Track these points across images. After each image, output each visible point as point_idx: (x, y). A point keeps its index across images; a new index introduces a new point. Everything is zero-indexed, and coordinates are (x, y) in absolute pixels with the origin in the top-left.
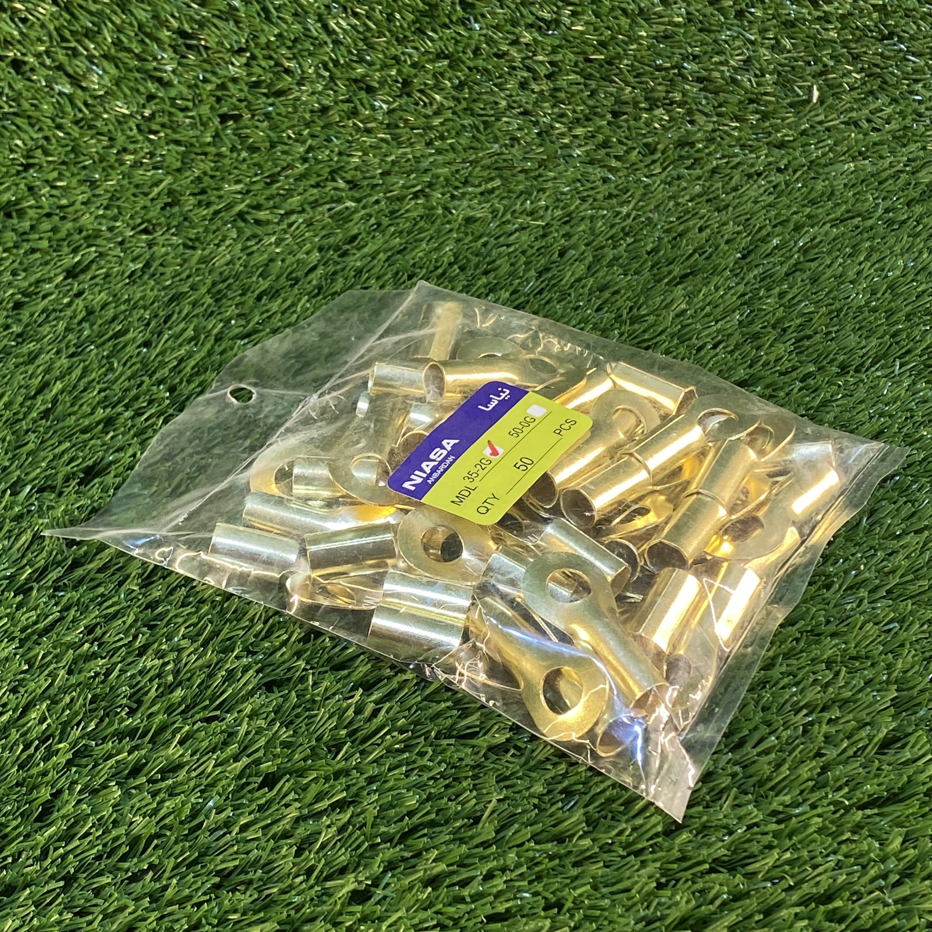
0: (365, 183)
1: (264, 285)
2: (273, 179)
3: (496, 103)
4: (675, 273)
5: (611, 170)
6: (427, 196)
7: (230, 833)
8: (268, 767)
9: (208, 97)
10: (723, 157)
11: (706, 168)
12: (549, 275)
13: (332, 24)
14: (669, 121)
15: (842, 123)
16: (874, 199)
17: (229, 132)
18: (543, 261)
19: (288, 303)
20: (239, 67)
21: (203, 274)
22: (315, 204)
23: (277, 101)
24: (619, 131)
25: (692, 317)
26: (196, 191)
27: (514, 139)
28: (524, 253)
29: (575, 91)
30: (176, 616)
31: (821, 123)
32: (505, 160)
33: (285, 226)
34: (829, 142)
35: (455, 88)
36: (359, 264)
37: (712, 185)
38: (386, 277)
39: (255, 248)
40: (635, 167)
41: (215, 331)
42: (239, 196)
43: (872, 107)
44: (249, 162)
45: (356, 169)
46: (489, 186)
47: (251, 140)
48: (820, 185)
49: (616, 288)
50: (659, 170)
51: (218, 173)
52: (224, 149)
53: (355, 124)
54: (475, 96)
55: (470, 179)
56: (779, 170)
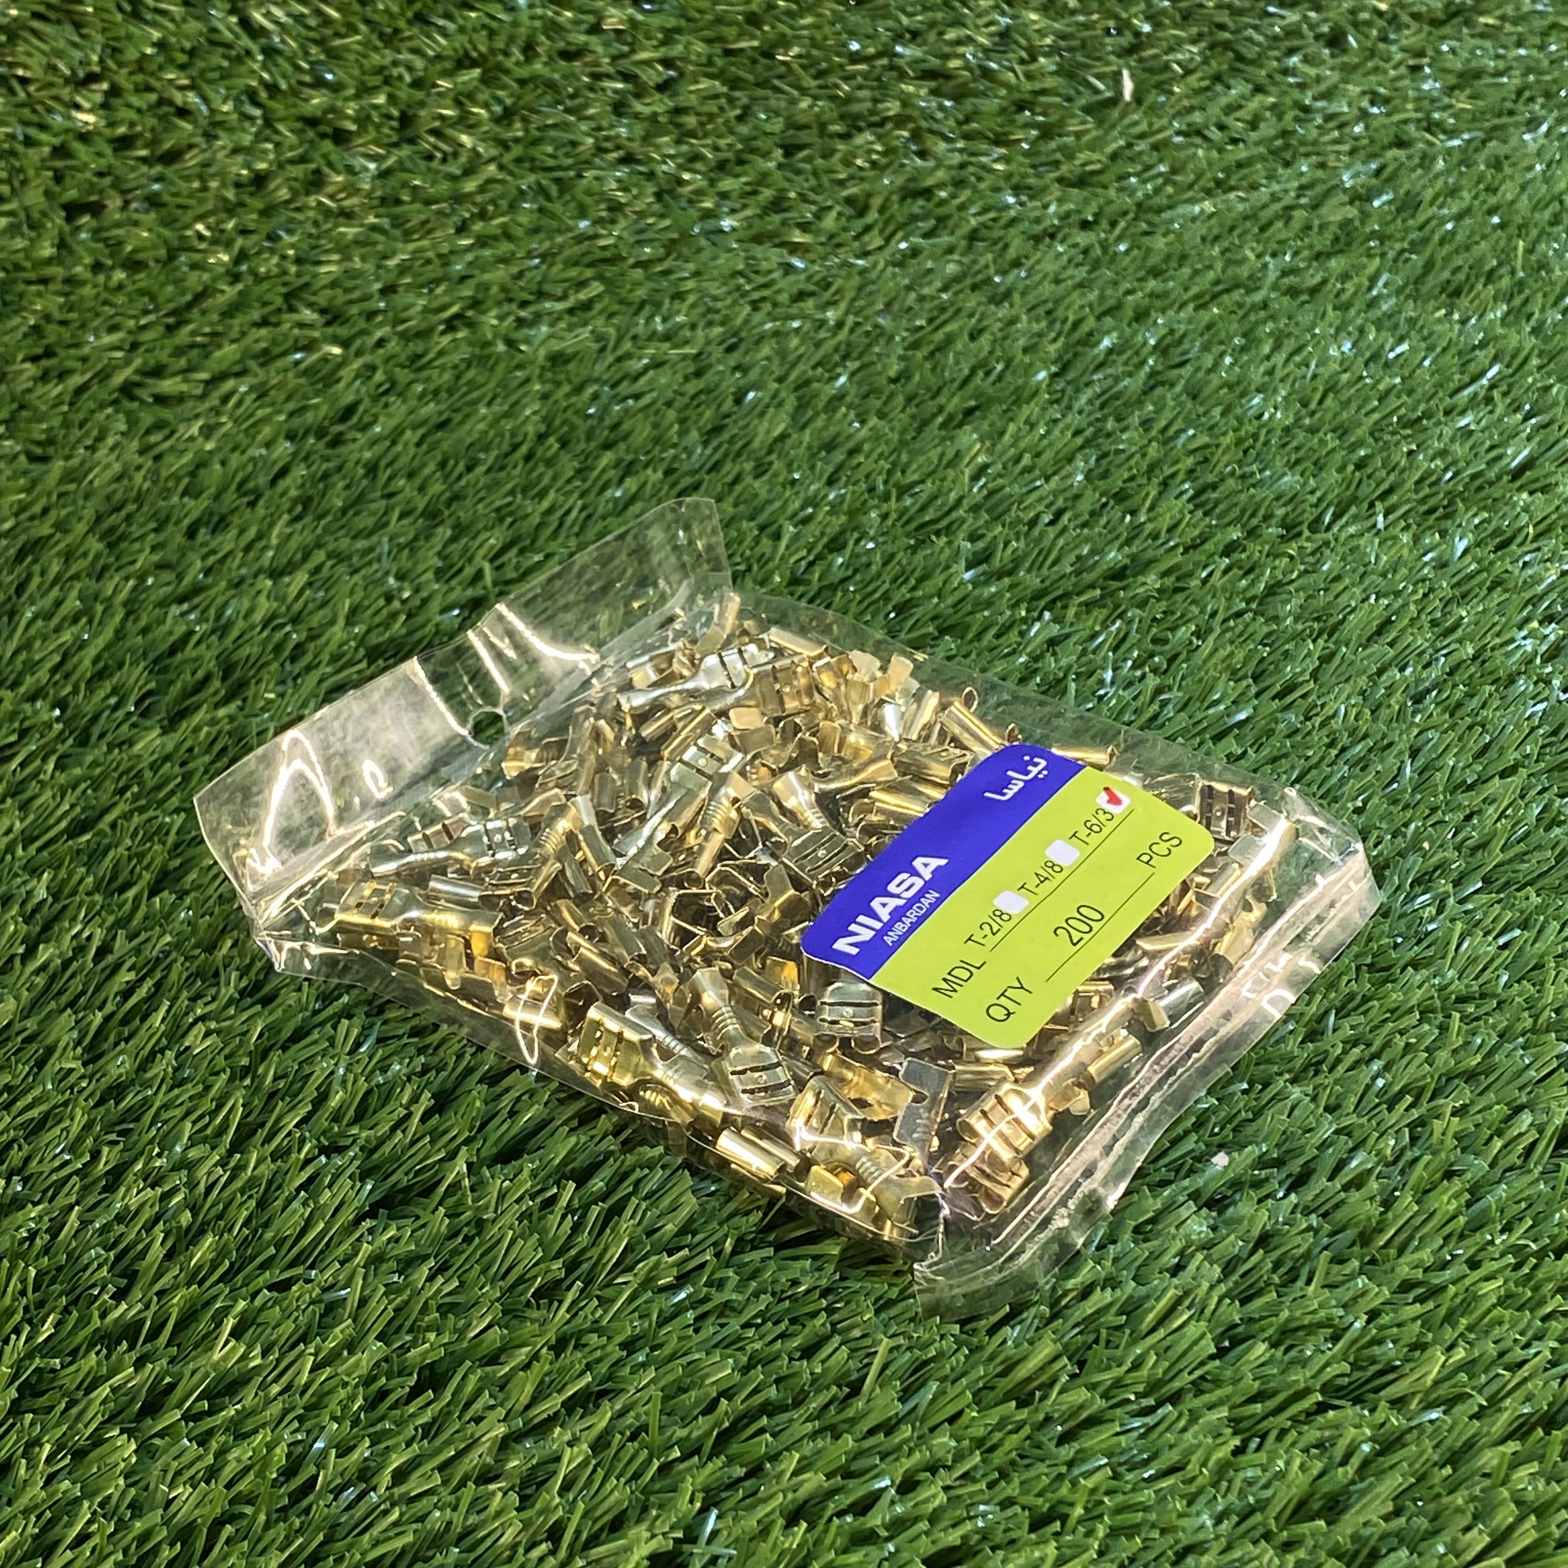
0: (354, 310)
1: (195, 508)
2: (180, 317)
3: (574, 144)
4: (950, 408)
5: (795, 248)
6: (471, 324)
7: (374, 1489)
8: (424, 1354)
9: (38, 170)
10: (985, 210)
11: (960, 233)
12: (726, 436)
13: (258, 16)
14: (884, 154)
15: (1179, 133)
16: (1259, 256)
17: (83, 236)
18: (708, 414)
19: (252, 532)
20: (90, 111)
21: (74, 502)
22: (266, 357)
23: (169, 172)
24: (800, 179)
25: (1000, 475)
26: (39, 351)
27: (615, 208)
28: (669, 404)
29: (715, 110)
30: (165, 1107)
31: (1142, 136)
32: (604, 248)
33: (216, 402)
34: (1162, 168)
35: (497, 120)
36: (368, 455)
37: (975, 262)
38: (427, 471)
39: (166, 445)
40: (837, 240)
41: (123, 596)
42: (119, 354)
43: (1223, 101)
44: (130, 288)
45: (334, 284)
46: (582, 296)
47: (129, 248)
48: (1160, 243)
49: (851, 444)
50: (878, 242)
51: (73, 315)
52: (79, 269)
53: (320, 203)
54: (536, 133)
55: (547, 288)
56: (1085, 225)
